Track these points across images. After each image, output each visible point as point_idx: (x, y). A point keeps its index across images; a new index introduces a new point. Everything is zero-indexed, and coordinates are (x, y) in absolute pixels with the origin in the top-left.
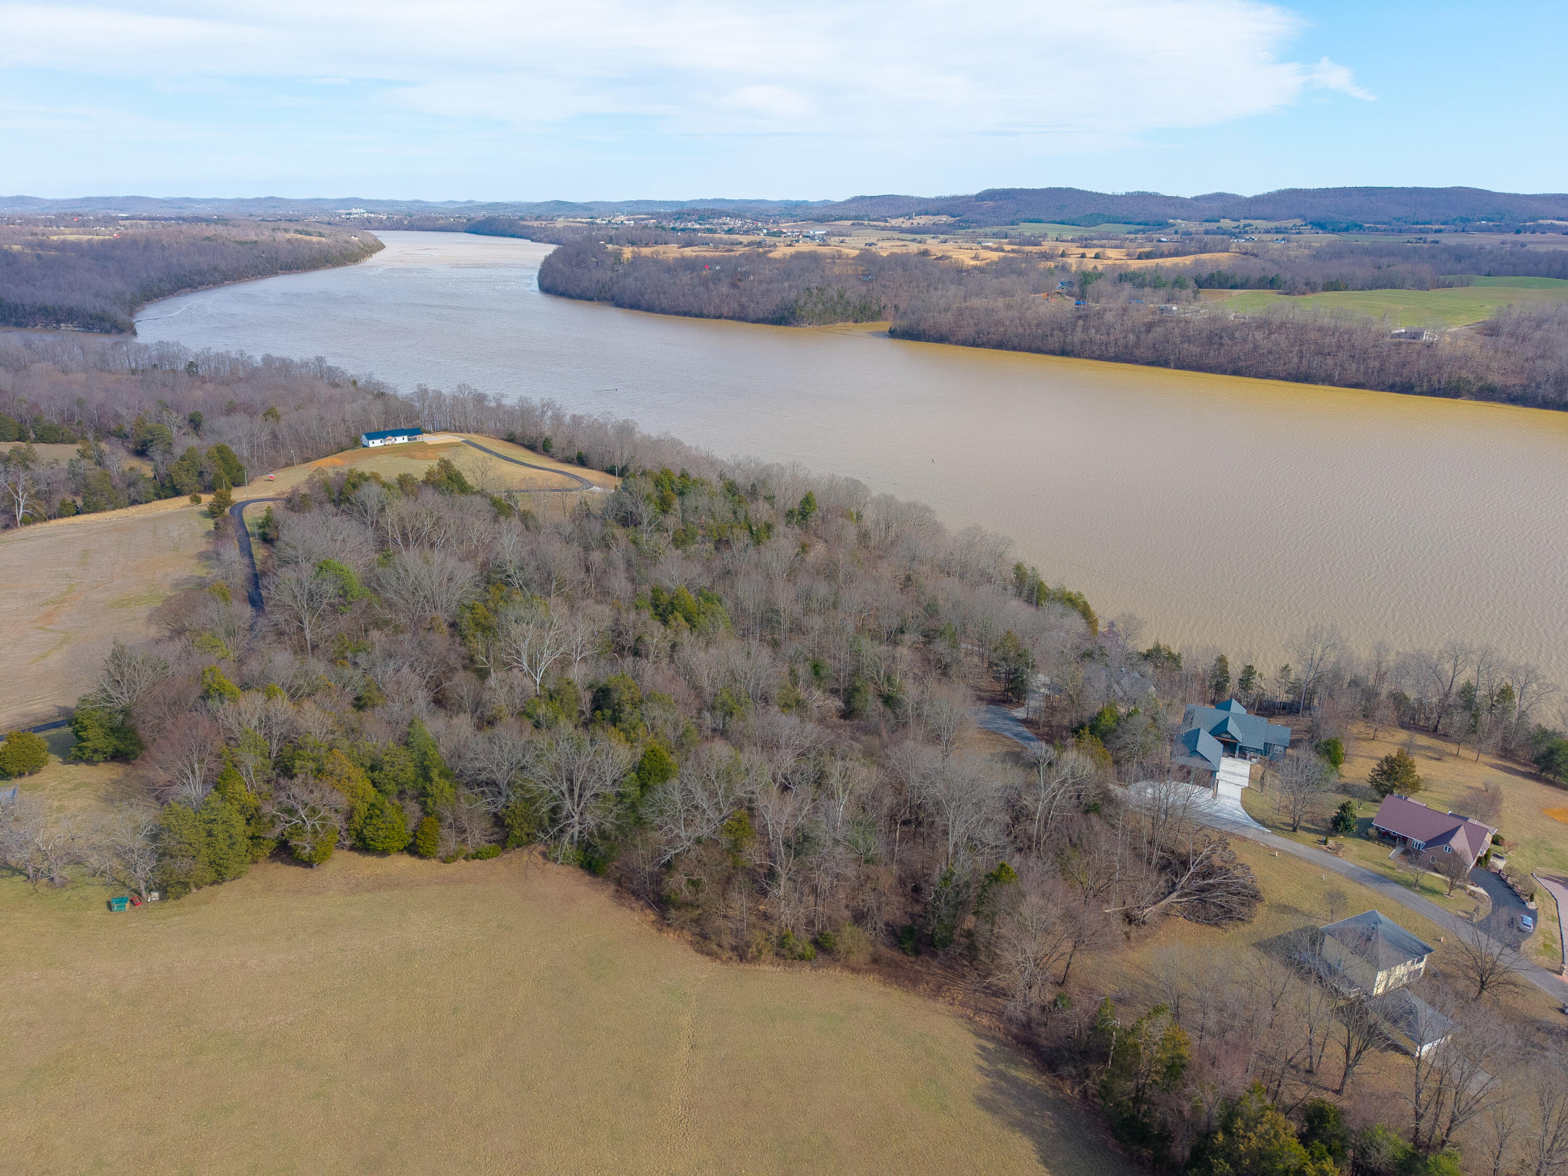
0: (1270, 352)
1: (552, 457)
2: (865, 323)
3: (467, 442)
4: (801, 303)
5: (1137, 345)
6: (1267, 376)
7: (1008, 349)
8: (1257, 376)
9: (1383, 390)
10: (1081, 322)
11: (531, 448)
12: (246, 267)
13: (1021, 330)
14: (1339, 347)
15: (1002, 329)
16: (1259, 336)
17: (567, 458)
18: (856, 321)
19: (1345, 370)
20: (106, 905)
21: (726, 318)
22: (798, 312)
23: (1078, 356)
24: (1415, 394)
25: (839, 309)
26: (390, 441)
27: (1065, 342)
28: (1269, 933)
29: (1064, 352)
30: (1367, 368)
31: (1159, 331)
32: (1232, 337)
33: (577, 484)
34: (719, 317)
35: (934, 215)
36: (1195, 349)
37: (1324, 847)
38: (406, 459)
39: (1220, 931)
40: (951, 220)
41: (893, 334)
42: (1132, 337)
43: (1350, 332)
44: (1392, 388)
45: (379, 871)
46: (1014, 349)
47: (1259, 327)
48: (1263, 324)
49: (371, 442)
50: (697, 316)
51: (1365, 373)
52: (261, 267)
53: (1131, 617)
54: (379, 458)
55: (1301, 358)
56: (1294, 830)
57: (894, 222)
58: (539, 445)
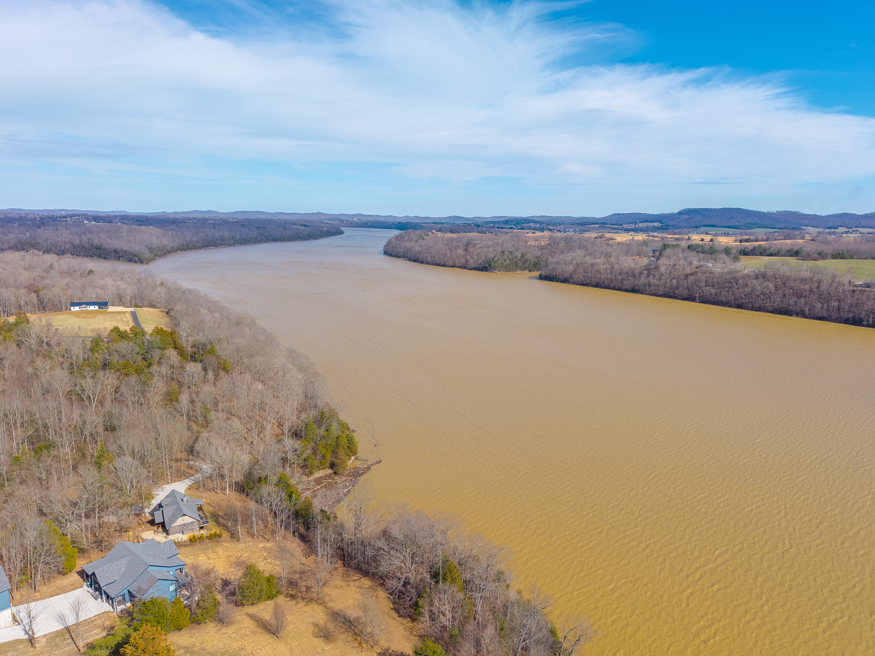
0: (762, 294)
5: (678, 287)
9: (840, 322)
10: (645, 272)
12: (251, 238)
13: (610, 277)
14: (811, 291)
15: (599, 275)
16: (756, 283)
19: (813, 307)
21: (457, 267)
22: (493, 264)
24: (863, 326)
25: (520, 264)
27: (634, 284)
30: (829, 307)
31: (692, 279)
32: (738, 283)
34: (454, 267)
36: (713, 291)
41: (541, 278)
43: (819, 282)
44: (846, 321)
47: (757, 278)
48: (761, 276)
50: (443, 266)
51: (828, 310)
52: (259, 238)
55: (783, 298)
57: (625, 226)
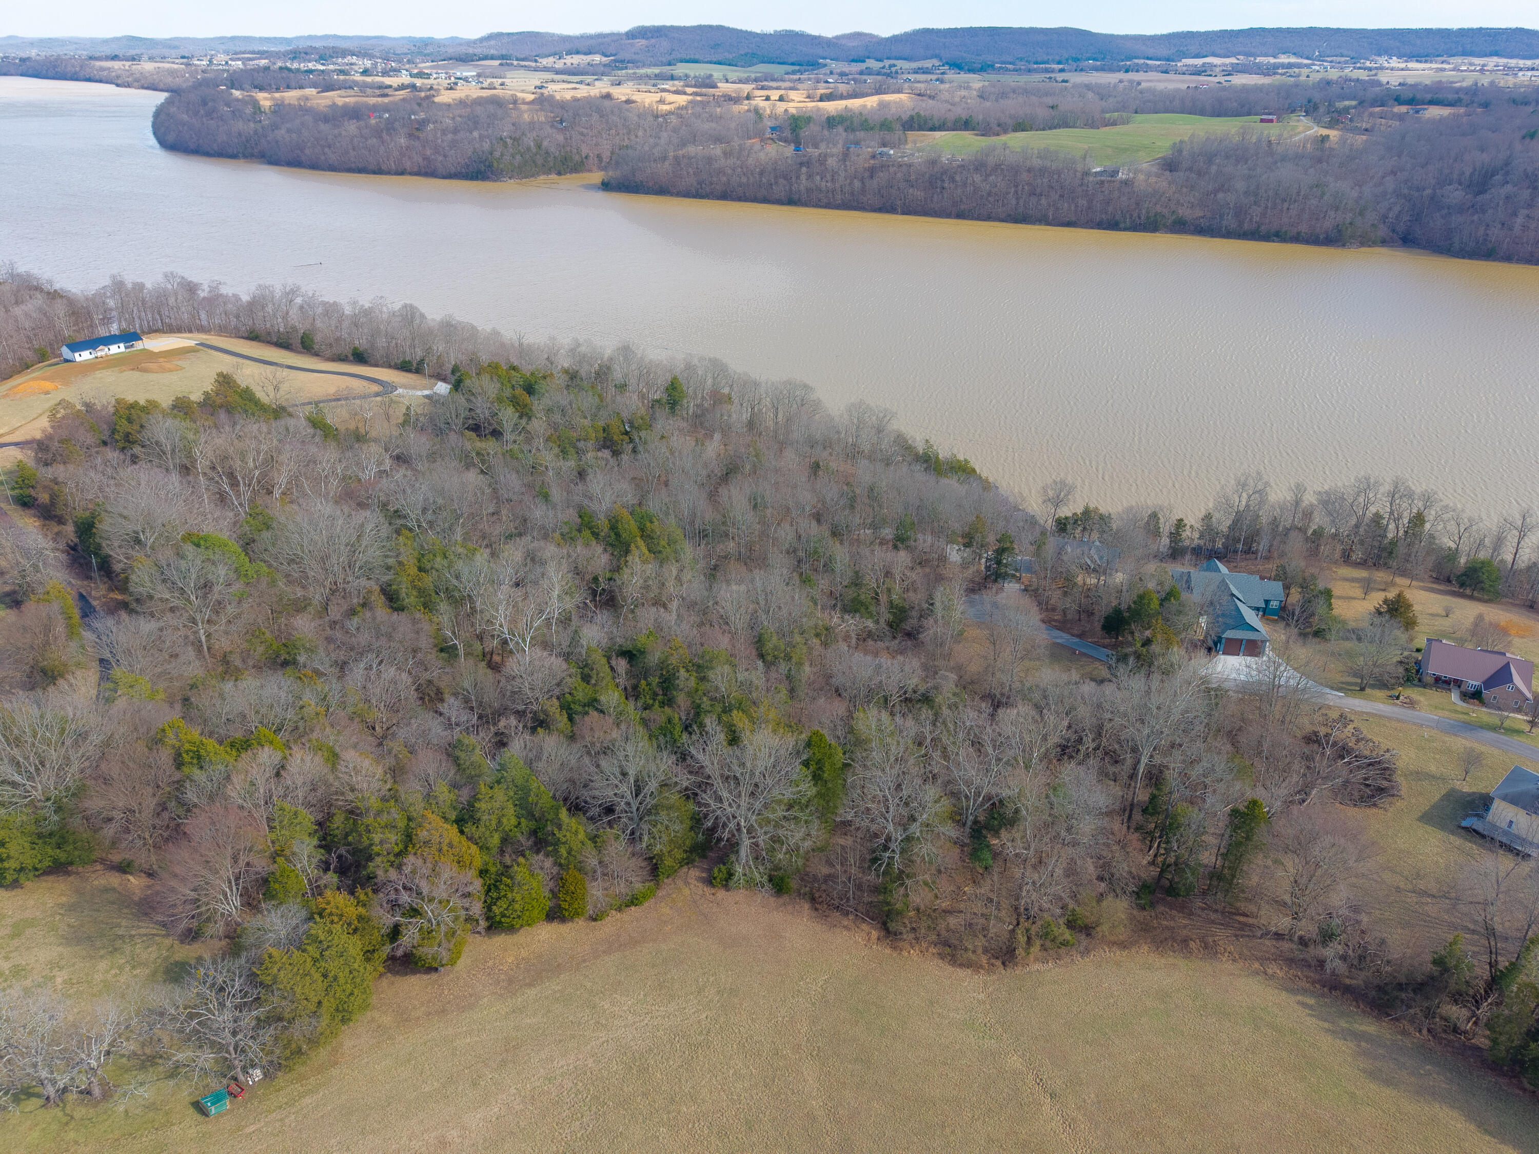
0: (989, 194)
1: (317, 355)
2: (568, 176)
3: (202, 344)
4: (497, 154)
5: (863, 190)
6: (989, 218)
7: (733, 200)
8: (979, 218)
9: (1092, 228)
10: (804, 169)
11: (283, 344)
13: (744, 180)
14: (1050, 187)
15: (725, 179)
16: (977, 178)
17: (339, 355)
18: (559, 174)
19: (1057, 209)
20: (192, 1111)
21: (411, 174)
22: (495, 164)
23: (805, 204)
24: (1120, 230)
25: (540, 161)
26: (103, 351)
27: (791, 190)
28: (1424, 804)
29: (791, 201)
30: (1077, 206)
31: (882, 176)
32: (952, 179)
33: (375, 388)
34: (402, 173)
35: (586, 54)
36: (919, 194)
37: (1398, 702)
38: (137, 374)
39: (1381, 811)
40: (605, 60)
41: (606, 186)
42: (857, 184)
43: (1058, 172)
44: (1100, 225)
45: (524, 953)
46: (740, 199)
47: (976, 169)
48: (979, 166)
49: (77, 355)
50: (374, 173)
51: (1076, 212)
53: (1063, 483)
54: (98, 374)
55: (1017, 199)
56: (1362, 689)
57: (545, 62)
58: (296, 342)
